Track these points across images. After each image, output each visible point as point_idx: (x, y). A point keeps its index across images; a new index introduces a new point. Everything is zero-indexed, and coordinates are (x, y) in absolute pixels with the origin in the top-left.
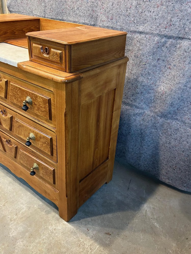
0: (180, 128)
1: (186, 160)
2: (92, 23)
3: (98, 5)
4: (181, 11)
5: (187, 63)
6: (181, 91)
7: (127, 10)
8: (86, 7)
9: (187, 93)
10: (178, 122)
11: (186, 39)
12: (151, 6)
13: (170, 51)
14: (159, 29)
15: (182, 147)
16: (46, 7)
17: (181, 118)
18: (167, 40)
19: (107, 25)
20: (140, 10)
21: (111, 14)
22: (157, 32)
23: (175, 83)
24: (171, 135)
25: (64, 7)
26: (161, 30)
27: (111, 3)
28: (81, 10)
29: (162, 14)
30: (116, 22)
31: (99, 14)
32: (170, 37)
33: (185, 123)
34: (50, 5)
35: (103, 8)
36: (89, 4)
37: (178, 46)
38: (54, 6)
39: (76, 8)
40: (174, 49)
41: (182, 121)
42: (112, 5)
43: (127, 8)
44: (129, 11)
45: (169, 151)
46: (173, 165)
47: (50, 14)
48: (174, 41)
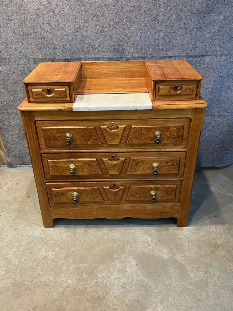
0: (211, 121)
1: (220, 142)
2: (119, 56)
3: (123, 40)
4: (202, 37)
5: (211, 72)
6: (210, 93)
7: (155, 41)
8: (110, 43)
9: (214, 94)
10: (209, 117)
11: (207, 55)
12: (177, 36)
13: (196, 66)
14: (186, 51)
15: (215, 134)
16: (56, 48)
17: (211, 113)
18: (193, 59)
19: (137, 56)
20: (168, 40)
21: (140, 46)
22: (185, 54)
23: (205, 89)
24: (205, 129)
25: (80, 46)
26: (188, 52)
27: (138, 37)
28: (103, 47)
29: (187, 40)
30: (146, 52)
31: (126, 48)
32: (195, 57)
33: (214, 116)
34: (62, 46)
35: (130, 42)
36: (114, 40)
37: (202, 61)
38: (68, 46)
39: (97, 45)
40: (199, 64)
41: (212, 115)
42: (140, 38)
43: (156, 39)
44: (158, 42)
45: (206, 141)
46: (211, 151)
47: (63, 55)
48: (198, 59)
